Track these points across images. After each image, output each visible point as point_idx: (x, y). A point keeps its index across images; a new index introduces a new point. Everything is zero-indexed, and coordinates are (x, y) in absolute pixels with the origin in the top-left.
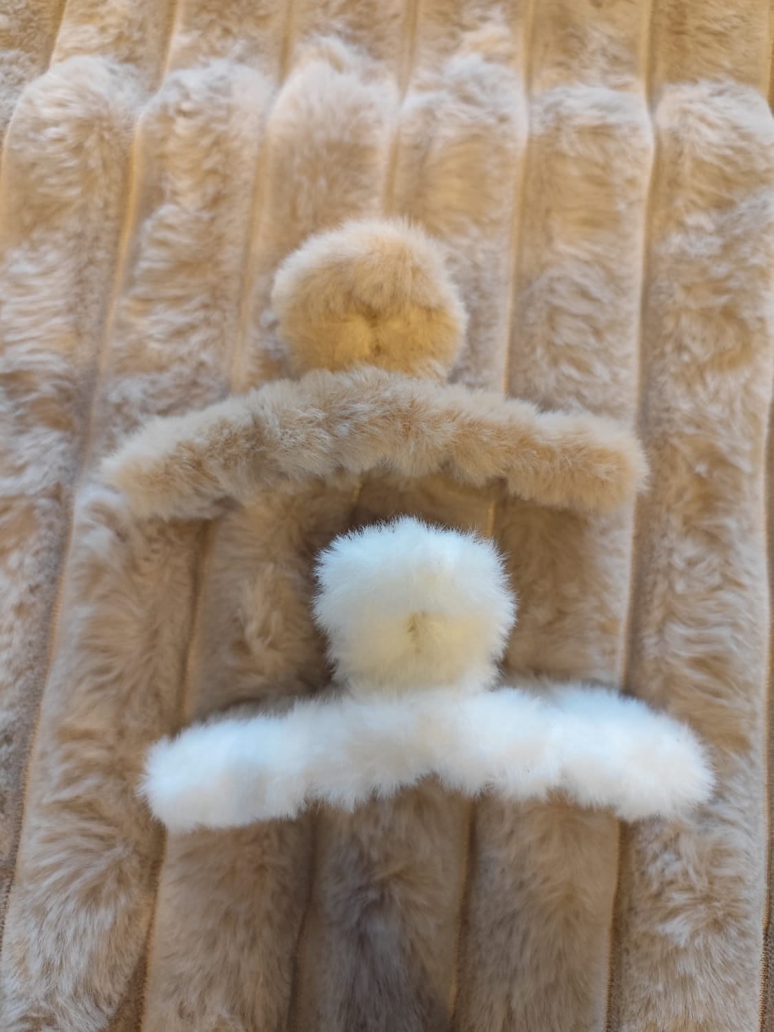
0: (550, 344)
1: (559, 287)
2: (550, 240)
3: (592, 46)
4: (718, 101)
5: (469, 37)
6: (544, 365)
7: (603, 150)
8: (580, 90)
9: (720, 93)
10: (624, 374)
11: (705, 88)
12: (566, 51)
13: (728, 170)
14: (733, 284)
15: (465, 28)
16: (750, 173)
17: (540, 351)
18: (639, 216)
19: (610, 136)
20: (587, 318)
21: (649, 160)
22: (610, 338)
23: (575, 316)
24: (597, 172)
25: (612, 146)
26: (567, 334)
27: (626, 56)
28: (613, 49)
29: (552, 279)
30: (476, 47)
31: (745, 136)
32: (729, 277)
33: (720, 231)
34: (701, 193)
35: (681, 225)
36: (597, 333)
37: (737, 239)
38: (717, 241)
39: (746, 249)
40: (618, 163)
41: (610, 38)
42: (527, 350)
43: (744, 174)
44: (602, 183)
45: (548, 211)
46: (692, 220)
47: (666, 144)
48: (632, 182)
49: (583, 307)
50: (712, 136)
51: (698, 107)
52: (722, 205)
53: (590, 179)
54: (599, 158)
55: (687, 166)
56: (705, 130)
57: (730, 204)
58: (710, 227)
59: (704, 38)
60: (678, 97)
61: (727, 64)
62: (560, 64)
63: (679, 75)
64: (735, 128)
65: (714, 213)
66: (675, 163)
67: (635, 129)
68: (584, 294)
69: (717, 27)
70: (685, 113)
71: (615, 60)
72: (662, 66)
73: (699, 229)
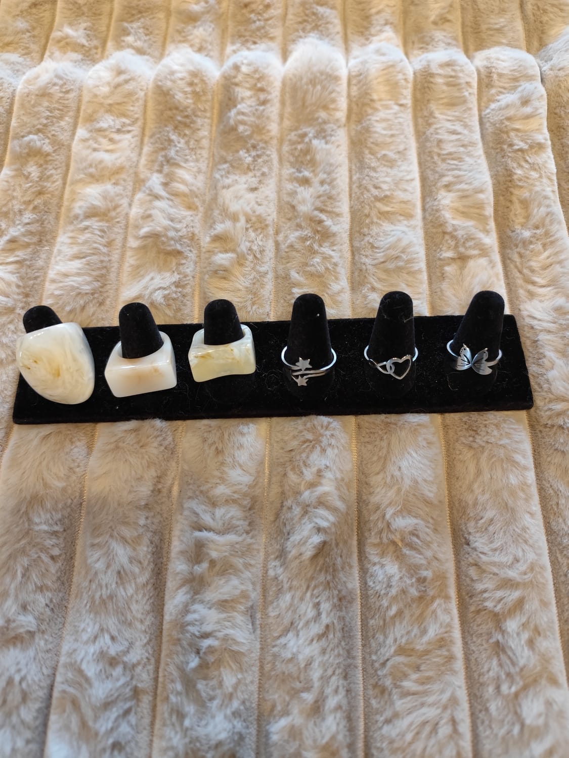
0: (439, 155)
1: (439, 131)
2: (431, 114)
3: (437, 40)
4: (503, 53)
5: (375, 38)
6: (439, 163)
7: (454, 71)
8: (435, 54)
10: (479, 161)
12: (423, 43)
13: (516, 74)
15: (373, 35)
16: (527, 75)
17: (436, 158)
18: (473, 99)
20: (458, 141)
21: (475, 76)
22: (470, 148)
23: (450, 141)
24: (452, 80)
25: (457, 69)
26: (448, 149)
27: (454, 43)
28: (447, 40)
29: (436, 129)
30: (380, 41)
34: (504, 87)
35: (495, 100)
36: (464, 146)
40: (461, 76)
41: (444, 36)
42: (429, 159)
44: (454, 85)
45: (428, 101)
47: (482, 72)
48: (469, 84)
49: (454, 137)
50: (505, 64)
51: (495, 56)
53: (448, 84)
54: (453, 74)
56: (501, 63)
57: (518, 87)
60: (482, 55)
63: (481, 48)
66: (489, 77)
70: (489, 58)
71: (449, 44)
72: (471, 45)
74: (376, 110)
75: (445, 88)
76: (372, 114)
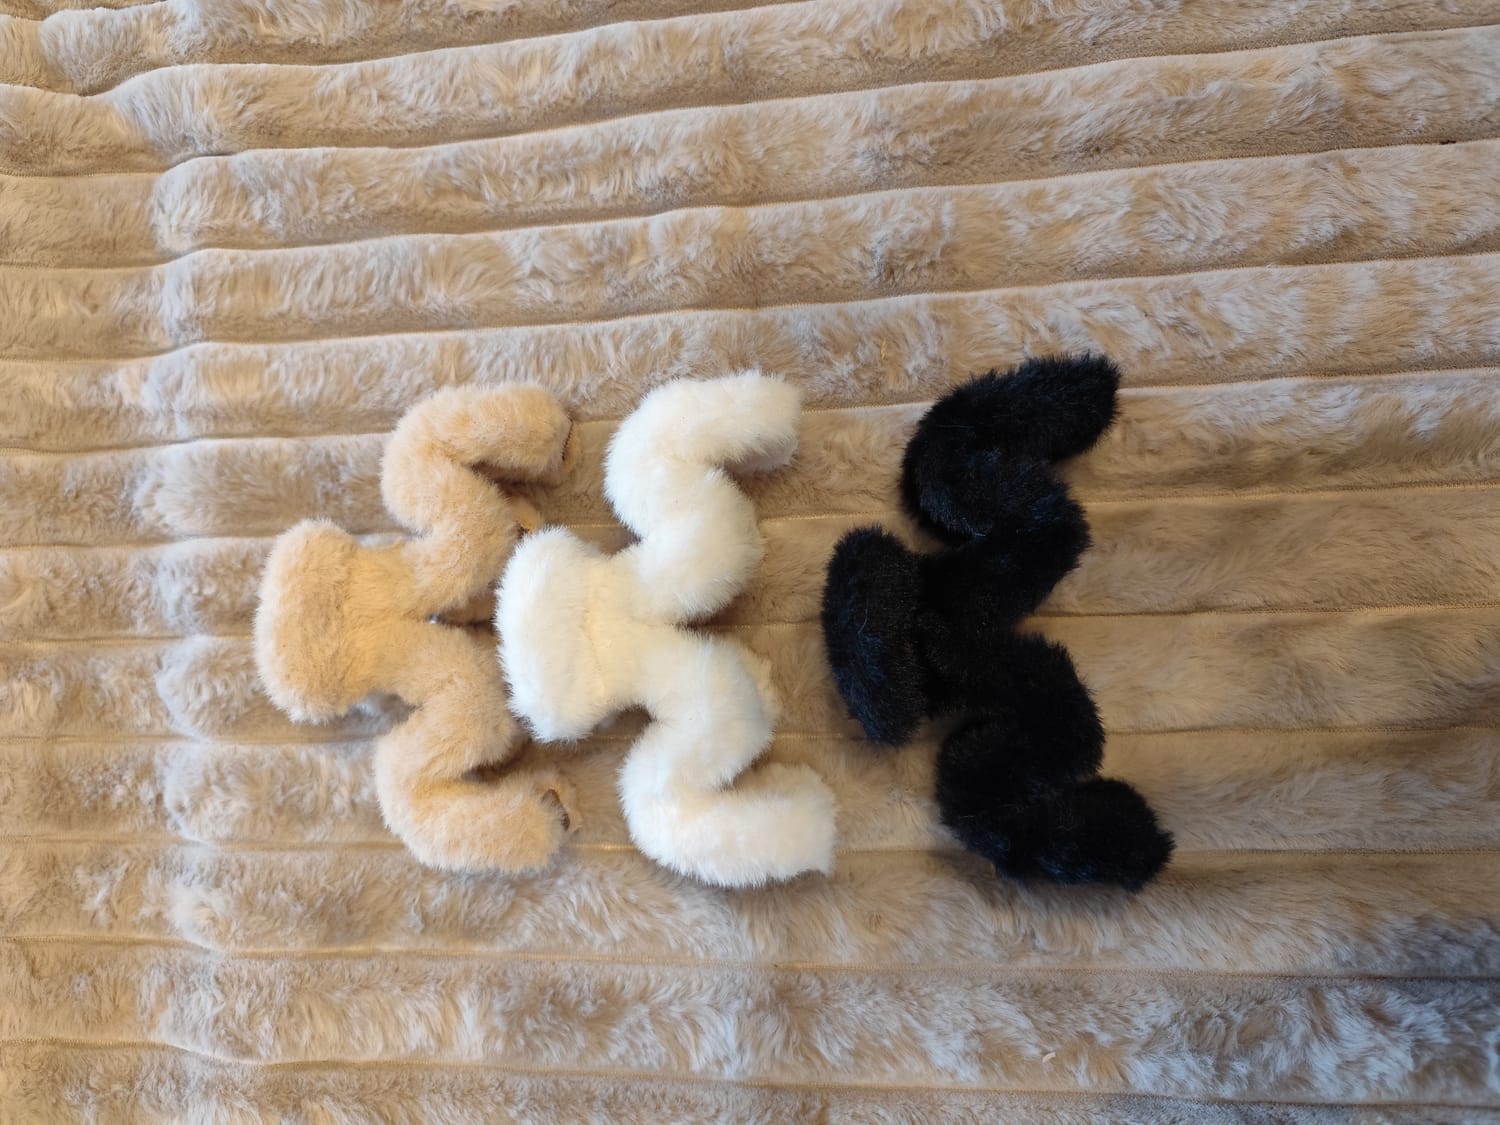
0: (357, 305)
1: (316, 303)
2: (281, 315)
3: (131, 306)
4: (167, 207)
5: (128, 400)
6: (372, 305)
7: (212, 281)
8: (166, 309)
9: (161, 206)
10: (371, 250)
11: (159, 218)
12: (135, 326)
13: (218, 192)
14: (298, 178)
15: (121, 404)
16: (220, 176)
17: (363, 310)
18: (258, 255)
19: (200, 279)
20: (335, 279)
21: (217, 251)
22: (348, 261)
23: (335, 288)
24: (226, 285)
25: (208, 276)
26: (348, 292)
27: (137, 280)
28: (132, 291)
29: (310, 309)
30: (135, 392)
31: (194, 183)
32: (294, 182)
33: (263, 193)
34: (238, 210)
35: (262, 222)
36: (346, 271)
37: (267, 178)
38: (269, 193)
39: (273, 172)
40: (220, 270)
41: (122, 295)
42: (363, 320)
43: (220, 181)
44: (235, 281)
45: (259, 319)
46: (258, 214)
47: (203, 240)
48: (233, 261)
49: (328, 284)
50: (196, 207)
51: (174, 221)
52: (246, 194)
53: (233, 290)
54: (217, 283)
55: (218, 222)
56: (191, 213)
57: (243, 187)
58: (261, 200)
59: (118, 224)
60: (167, 237)
61: (138, 204)
62: (146, 329)
63: (149, 239)
64: (188, 191)
65: (251, 199)
66: (217, 231)
67: (194, 262)
68: (320, 283)
69: (109, 215)
70: (179, 229)
71: (140, 288)
72: (143, 254)
73: (264, 208)
74: (279, 394)
75: (239, 295)
76: (288, 399)
